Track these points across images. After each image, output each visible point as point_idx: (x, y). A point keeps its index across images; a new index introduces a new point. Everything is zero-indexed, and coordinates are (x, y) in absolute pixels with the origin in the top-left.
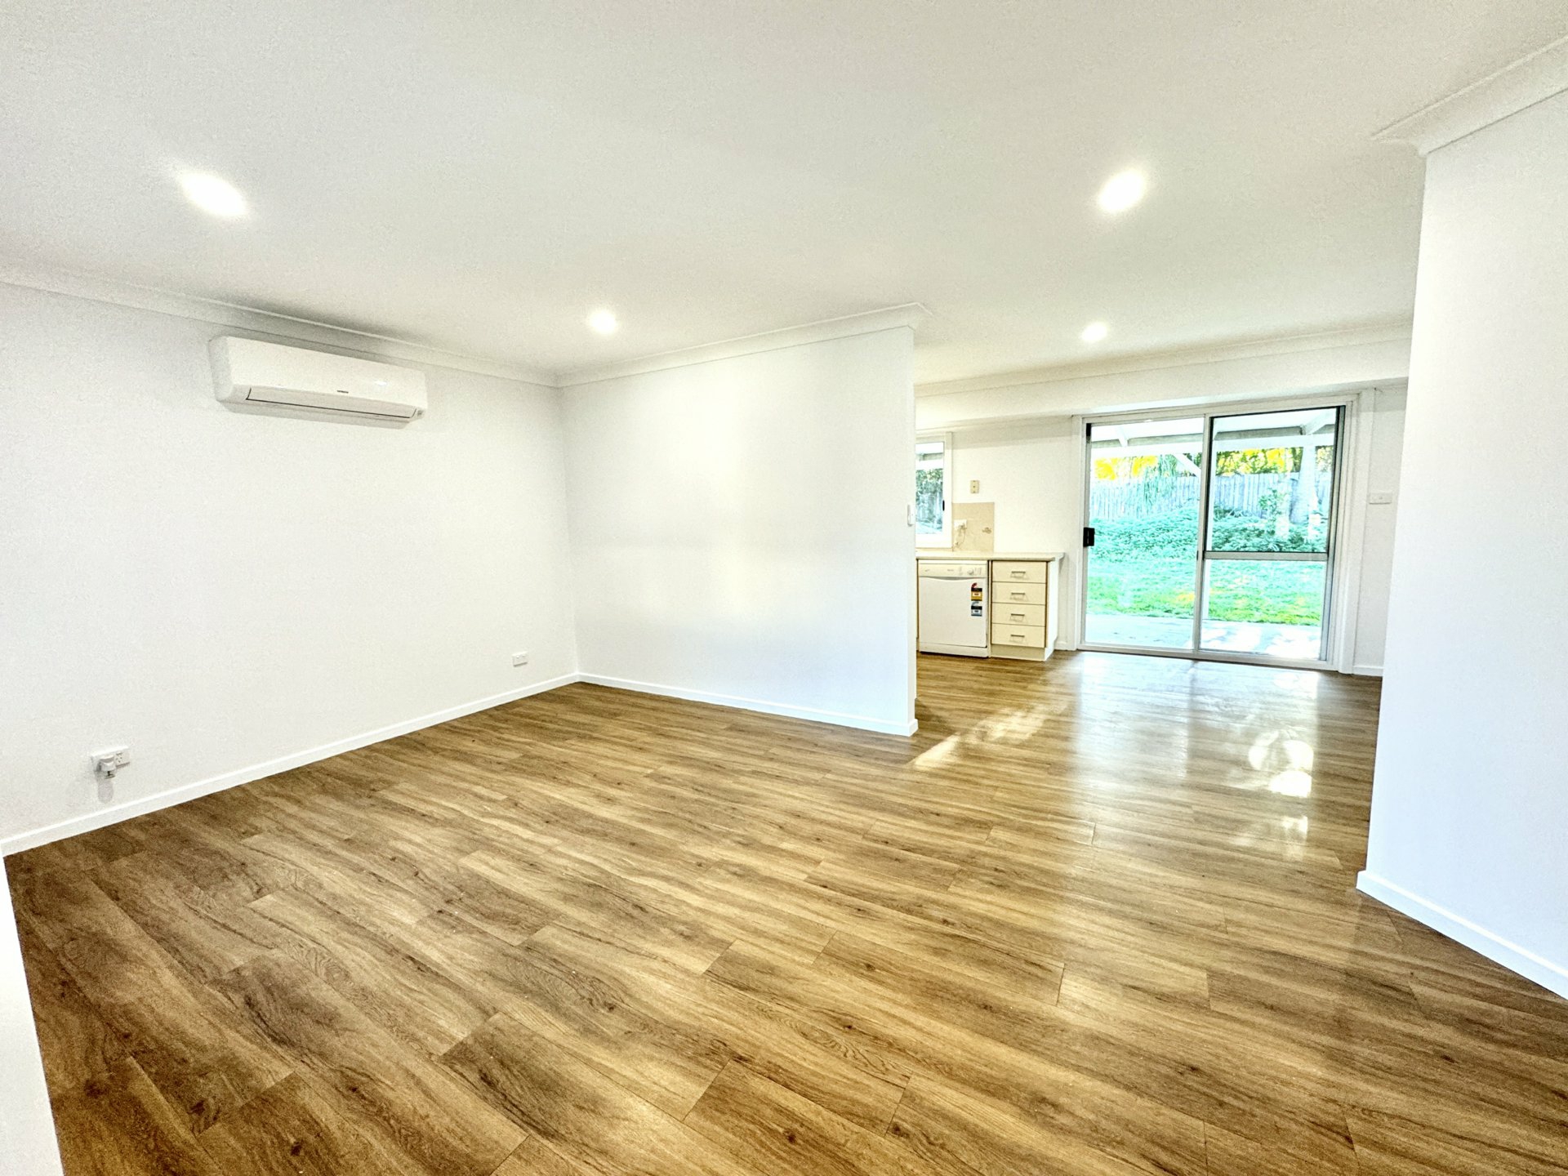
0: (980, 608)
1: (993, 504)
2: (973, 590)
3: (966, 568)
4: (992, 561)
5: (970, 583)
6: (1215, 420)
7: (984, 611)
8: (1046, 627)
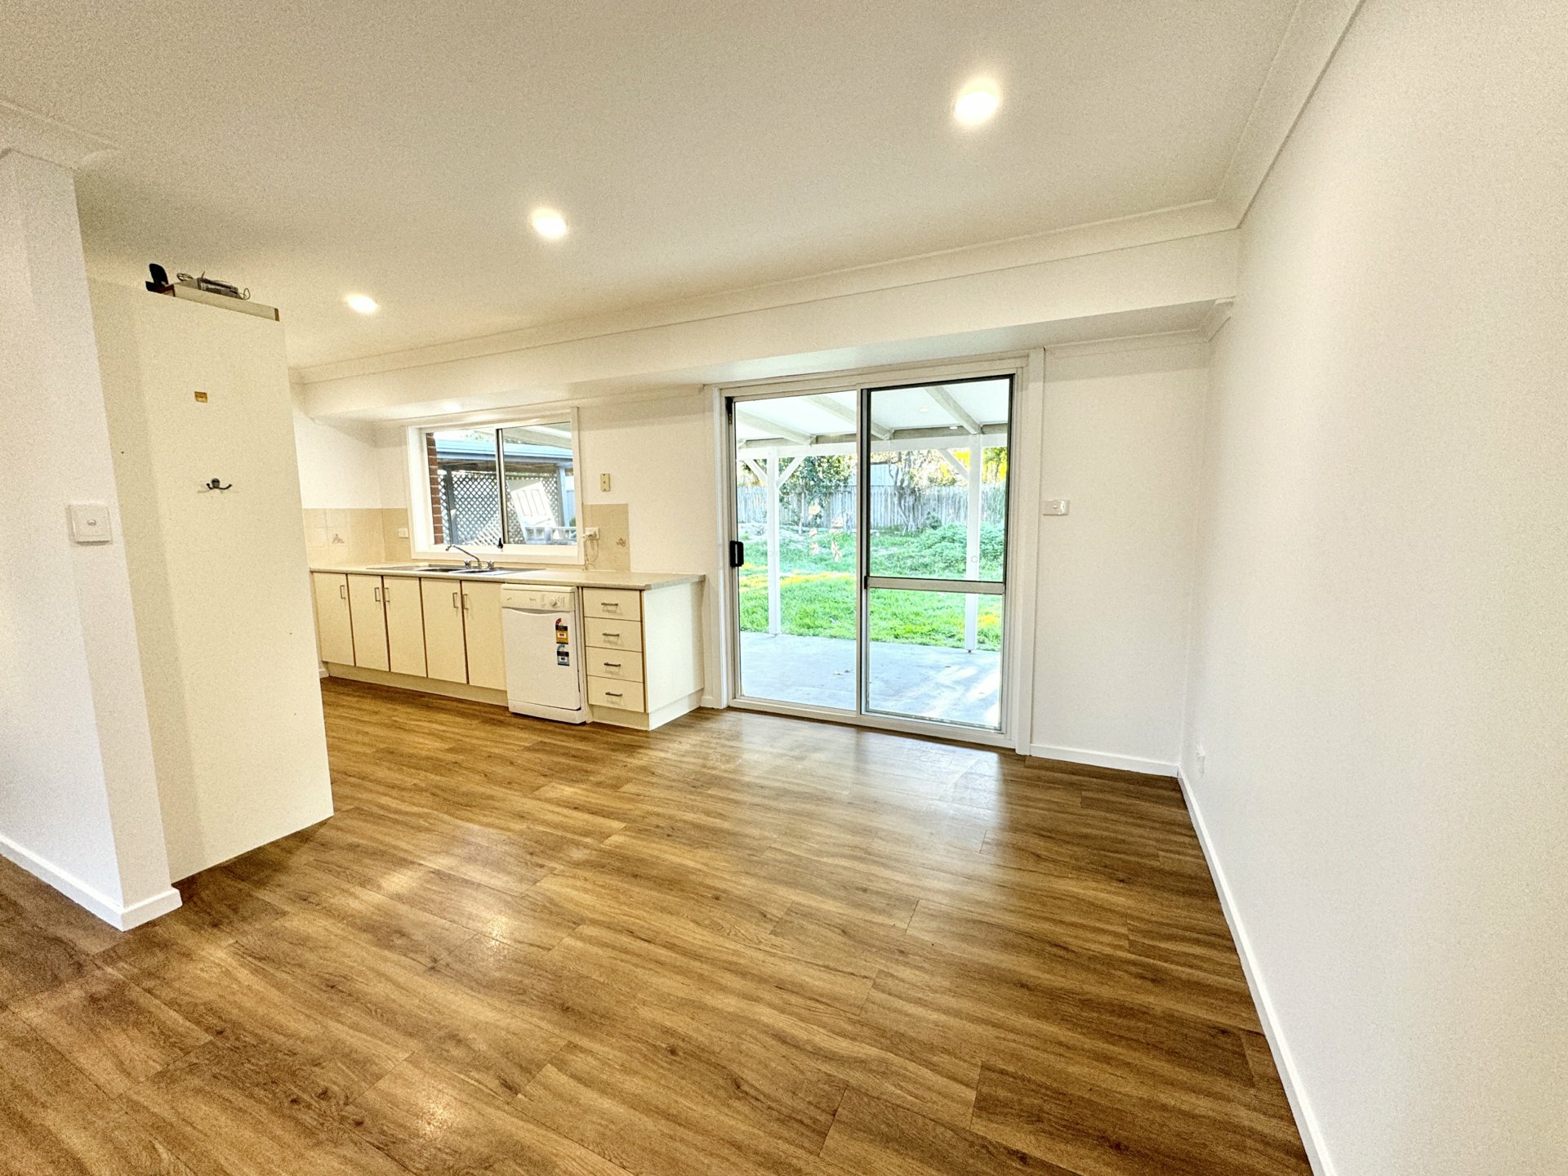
0: (567, 654)
1: (626, 505)
2: (557, 628)
3: (551, 595)
4: (582, 588)
5: (554, 617)
6: (873, 393)
7: (572, 658)
8: (644, 683)
